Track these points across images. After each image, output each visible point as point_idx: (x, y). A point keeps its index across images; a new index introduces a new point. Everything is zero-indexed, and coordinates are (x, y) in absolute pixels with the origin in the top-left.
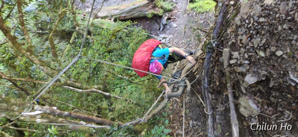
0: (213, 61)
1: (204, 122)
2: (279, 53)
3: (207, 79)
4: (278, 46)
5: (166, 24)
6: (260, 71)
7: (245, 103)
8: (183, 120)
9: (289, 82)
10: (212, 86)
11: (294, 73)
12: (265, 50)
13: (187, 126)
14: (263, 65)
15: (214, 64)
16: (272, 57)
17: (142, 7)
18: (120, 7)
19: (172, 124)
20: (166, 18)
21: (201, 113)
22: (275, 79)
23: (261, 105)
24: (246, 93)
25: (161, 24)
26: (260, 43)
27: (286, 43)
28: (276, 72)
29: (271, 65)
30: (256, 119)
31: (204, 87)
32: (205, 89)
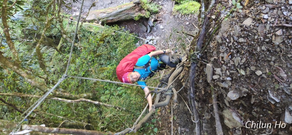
0: (198, 71)
1: (191, 128)
2: (259, 73)
3: (193, 89)
4: (258, 65)
5: (153, 26)
6: (241, 88)
7: (229, 116)
8: (171, 126)
9: (269, 100)
10: (197, 94)
11: (273, 92)
12: (245, 69)
13: (176, 132)
14: (244, 82)
15: (199, 73)
16: (252, 76)
17: (128, 10)
18: (107, 10)
19: (161, 130)
20: (153, 20)
21: (188, 120)
22: (255, 96)
23: (244, 119)
24: (230, 106)
25: (148, 26)
26: (241, 62)
27: (265, 63)
28: (256, 89)
29: (252, 83)
30: (239, 130)
31: (190, 97)
32: (191, 99)
